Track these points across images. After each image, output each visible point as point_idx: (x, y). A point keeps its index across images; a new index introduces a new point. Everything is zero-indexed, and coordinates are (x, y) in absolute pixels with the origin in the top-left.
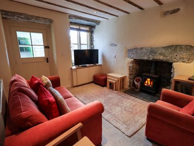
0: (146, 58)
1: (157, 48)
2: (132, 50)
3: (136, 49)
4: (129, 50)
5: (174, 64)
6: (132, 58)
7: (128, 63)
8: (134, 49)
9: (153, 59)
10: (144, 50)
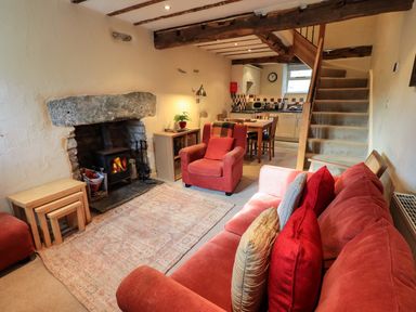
0: (102, 119)
1: (117, 97)
2: (64, 102)
3: (73, 99)
4: (52, 105)
5: (144, 120)
6: (69, 125)
7: (63, 141)
8: (68, 99)
9: (117, 118)
10: (94, 102)
